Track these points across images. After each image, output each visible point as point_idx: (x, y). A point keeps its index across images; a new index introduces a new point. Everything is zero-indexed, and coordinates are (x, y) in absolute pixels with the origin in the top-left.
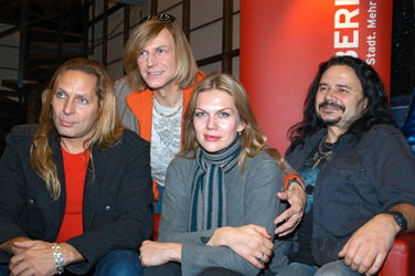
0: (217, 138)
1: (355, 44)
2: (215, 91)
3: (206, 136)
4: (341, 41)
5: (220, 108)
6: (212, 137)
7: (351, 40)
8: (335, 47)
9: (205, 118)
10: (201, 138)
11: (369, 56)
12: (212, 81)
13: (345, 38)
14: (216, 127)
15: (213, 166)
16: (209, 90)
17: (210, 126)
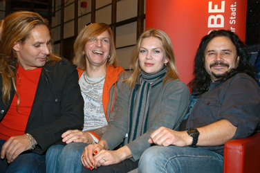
0: (152, 65)
1: (222, 10)
2: (152, 38)
3: (146, 64)
4: (213, 8)
5: (154, 47)
6: (149, 64)
7: (219, 7)
8: (209, 12)
9: (145, 53)
10: (143, 65)
11: (232, 18)
12: (151, 32)
13: (216, 6)
14: (152, 59)
15: (145, 82)
16: (149, 36)
17: (148, 57)
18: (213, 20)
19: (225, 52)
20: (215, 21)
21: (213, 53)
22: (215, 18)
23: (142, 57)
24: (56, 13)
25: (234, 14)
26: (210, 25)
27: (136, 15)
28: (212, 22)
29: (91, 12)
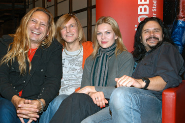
0: (106, 42)
1: (148, 2)
2: (104, 24)
3: (102, 42)
4: (141, 1)
5: (106, 30)
6: (104, 42)
8: (139, 3)
9: (101, 35)
10: (100, 43)
11: (154, 7)
12: (102, 20)
14: (106, 38)
15: (104, 54)
16: (101, 23)
17: (103, 38)
18: (141, 9)
19: (156, 30)
20: (143, 10)
21: (148, 31)
22: (143, 8)
23: (99, 38)
24: (30, 6)
25: (155, 4)
26: (139, 13)
27: (86, 6)
28: (141, 10)
29: (54, 5)
